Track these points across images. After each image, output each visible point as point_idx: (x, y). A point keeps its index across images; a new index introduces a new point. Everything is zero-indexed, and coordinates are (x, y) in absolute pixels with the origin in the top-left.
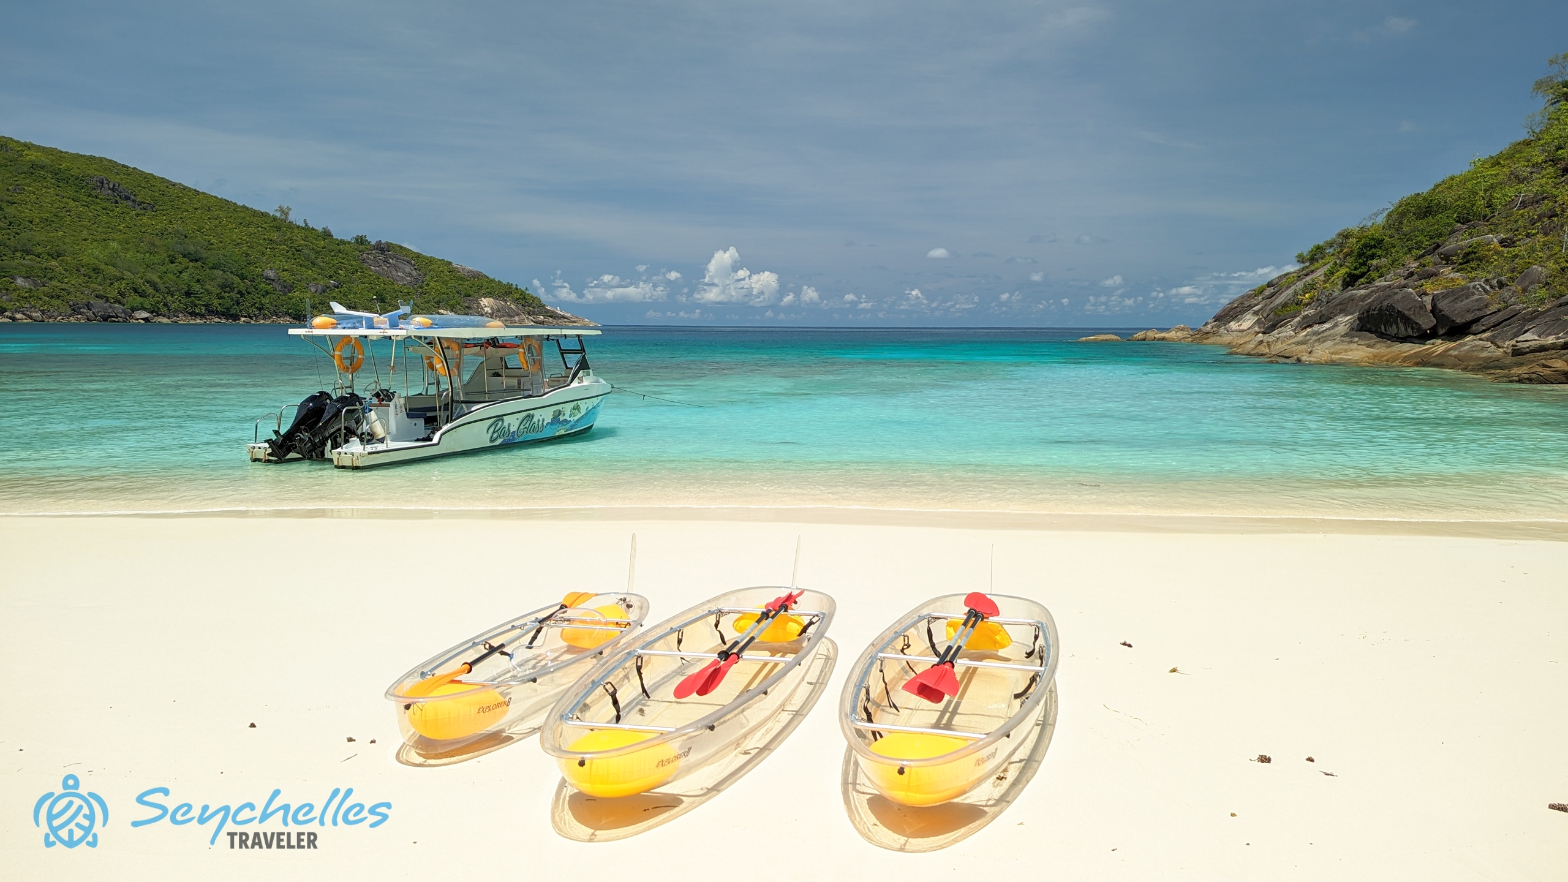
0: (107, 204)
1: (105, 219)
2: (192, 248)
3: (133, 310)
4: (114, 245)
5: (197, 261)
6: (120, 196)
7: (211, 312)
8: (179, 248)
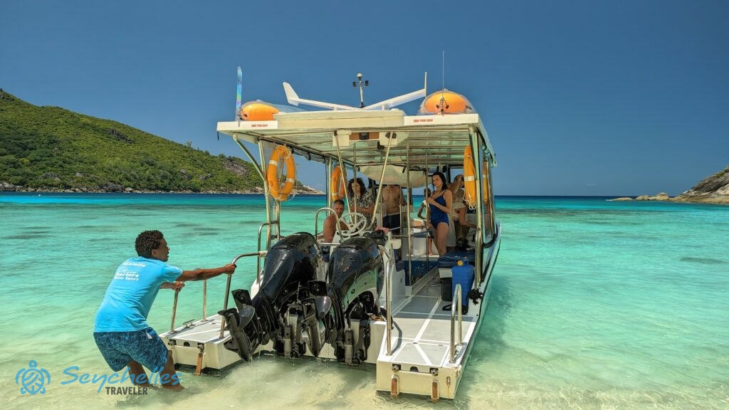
0: (115, 141)
1: (113, 147)
2: (150, 160)
3: (126, 187)
4: (118, 158)
5: (152, 165)
6: (121, 137)
7: (158, 188)
8: (145, 160)
